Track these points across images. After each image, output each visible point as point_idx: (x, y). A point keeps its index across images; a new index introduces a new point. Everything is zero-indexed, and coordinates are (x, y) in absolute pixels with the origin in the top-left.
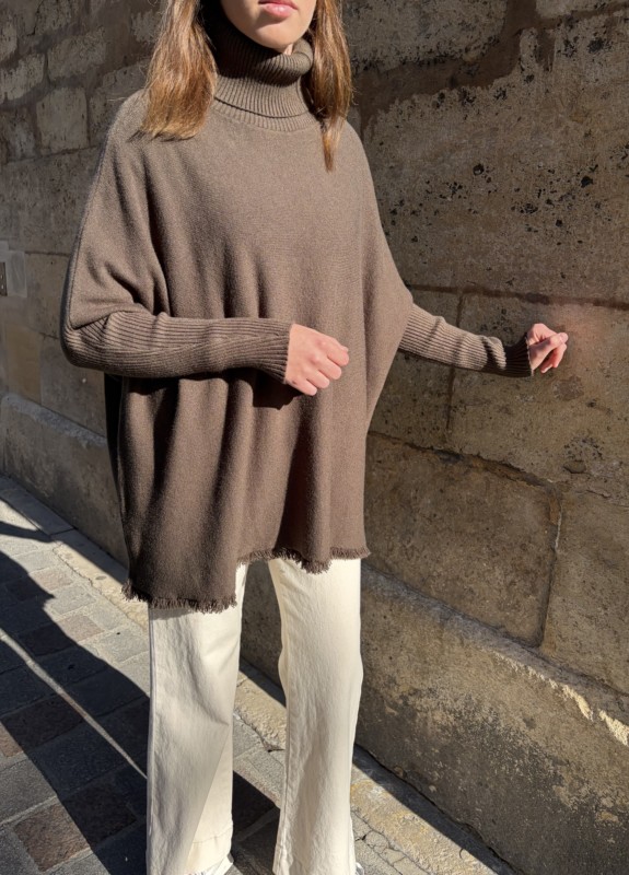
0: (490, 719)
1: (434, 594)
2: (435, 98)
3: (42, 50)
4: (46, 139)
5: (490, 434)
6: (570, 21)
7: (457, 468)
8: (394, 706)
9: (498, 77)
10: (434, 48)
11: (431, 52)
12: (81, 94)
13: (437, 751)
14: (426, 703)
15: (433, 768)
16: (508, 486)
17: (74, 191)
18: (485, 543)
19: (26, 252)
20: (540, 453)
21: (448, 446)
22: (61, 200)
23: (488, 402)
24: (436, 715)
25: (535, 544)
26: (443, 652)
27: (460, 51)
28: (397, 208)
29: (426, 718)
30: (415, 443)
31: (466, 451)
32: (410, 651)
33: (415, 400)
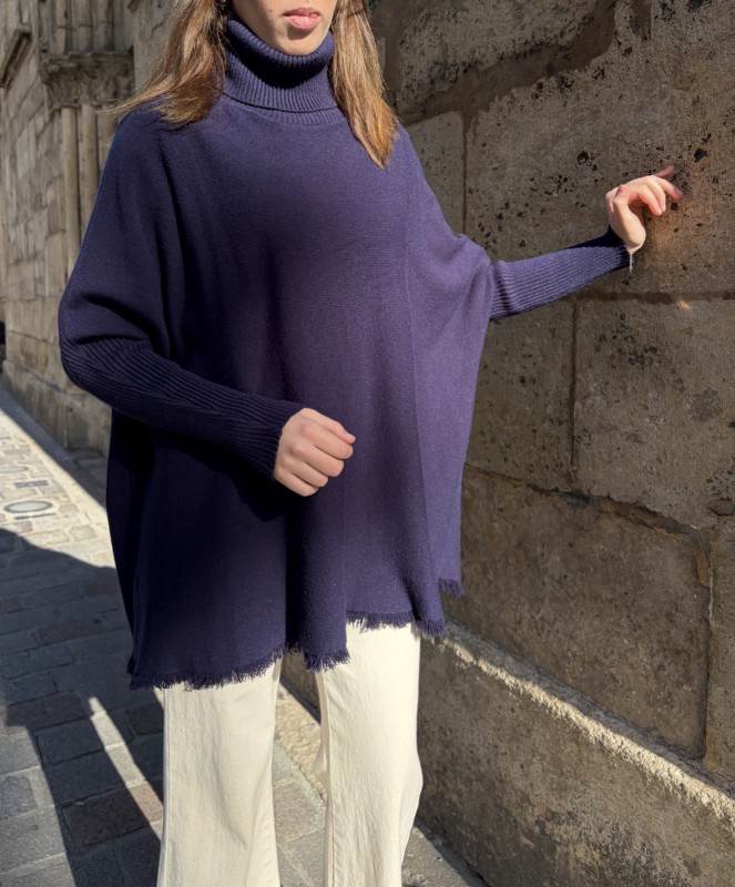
0: (644, 860)
1: (570, 681)
2: (533, 89)
5: (621, 469)
7: (586, 514)
9: (595, 57)
10: (529, 39)
11: (527, 43)
14: (566, 832)
16: (645, 535)
18: (625, 613)
20: (678, 491)
21: (575, 486)
23: (615, 428)
24: (579, 851)
25: (684, 612)
26: (581, 760)
27: (556, 36)
28: (503, 212)
29: (567, 854)
30: (538, 484)
31: (595, 493)
32: (543, 757)
33: (535, 431)
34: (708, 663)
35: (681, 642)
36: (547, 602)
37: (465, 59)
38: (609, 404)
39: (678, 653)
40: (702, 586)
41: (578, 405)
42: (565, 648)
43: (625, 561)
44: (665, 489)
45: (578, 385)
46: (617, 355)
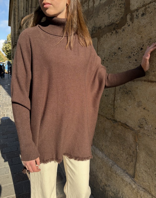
2: (111, 33)
5: (123, 116)
6: (137, 10)
7: (116, 125)
10: (111, 22)
14: (108, 189)
16: (126, 130)
18: (122, 146)
20: (133, 122)
21: (114, 118)
23: (122, 107)
25: (132, 147)
26: (111, 175)
27: (116, 22)
28: (104, 59)
29: (108, 193)
30: (107, 117)
32: (105, 173)
33: (107, 106)
34: (136, 158)
35: (132, 153)
36: (108, 142)
37: (99, 26)
38: (121, 102)
39: (131, 155)
40: (136, 142)
41: (115, 102)
42: (111, 152)
43: (122, 135)
44: (130, 121)
45: (116, 97)
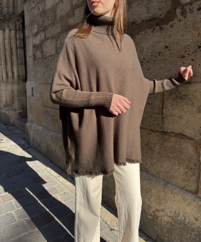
0: (183, 219)
1: (161, 177)
2: (152, 29)
3: (44, 30)
4: (45, 53)
5: (176, 125)
6: (191, 4)
7: (166, 137)
8: (151, 215)
9: (170, 21)
10: (151, 16)
11: (150, 17)
12: (54, 40)
13: (166, 230)
14: (161, 214)
15: (165, 236)
16: (183, 141)
17: (52, 66)
18: (177, 160)
19: (39, 84)
20: (192, 130)
21: (163, 130)
22: (49, 69)
23: (175, 115)
24: (165, 218)
25: (193, 159)
26: (166, 196)
27: (159, 16)
28: (143, 61)
29: (162, 219)
30: (152, 129)
31: (169, 131)
32: (154, 196)
33: (152, 116)
34: (199, 171)
35: (192, 166)
36: (155, 158)
37: (132, 21)
38: (173, 109)
39: (191, 169)
40: (198, 153)
41: (164, 110)
42: (160, 169)
43: (177, 147)
44: (189, 130)
45: (164, 105)
46: (176, 97)
